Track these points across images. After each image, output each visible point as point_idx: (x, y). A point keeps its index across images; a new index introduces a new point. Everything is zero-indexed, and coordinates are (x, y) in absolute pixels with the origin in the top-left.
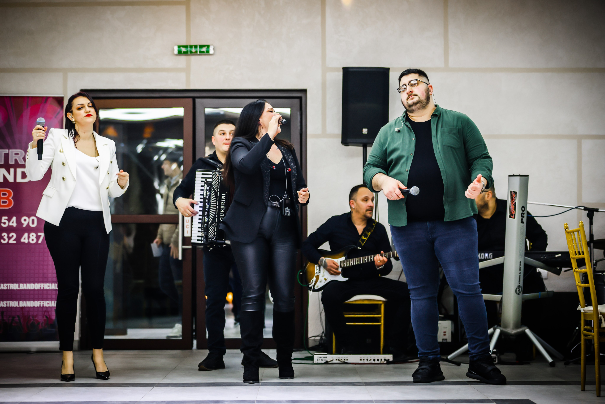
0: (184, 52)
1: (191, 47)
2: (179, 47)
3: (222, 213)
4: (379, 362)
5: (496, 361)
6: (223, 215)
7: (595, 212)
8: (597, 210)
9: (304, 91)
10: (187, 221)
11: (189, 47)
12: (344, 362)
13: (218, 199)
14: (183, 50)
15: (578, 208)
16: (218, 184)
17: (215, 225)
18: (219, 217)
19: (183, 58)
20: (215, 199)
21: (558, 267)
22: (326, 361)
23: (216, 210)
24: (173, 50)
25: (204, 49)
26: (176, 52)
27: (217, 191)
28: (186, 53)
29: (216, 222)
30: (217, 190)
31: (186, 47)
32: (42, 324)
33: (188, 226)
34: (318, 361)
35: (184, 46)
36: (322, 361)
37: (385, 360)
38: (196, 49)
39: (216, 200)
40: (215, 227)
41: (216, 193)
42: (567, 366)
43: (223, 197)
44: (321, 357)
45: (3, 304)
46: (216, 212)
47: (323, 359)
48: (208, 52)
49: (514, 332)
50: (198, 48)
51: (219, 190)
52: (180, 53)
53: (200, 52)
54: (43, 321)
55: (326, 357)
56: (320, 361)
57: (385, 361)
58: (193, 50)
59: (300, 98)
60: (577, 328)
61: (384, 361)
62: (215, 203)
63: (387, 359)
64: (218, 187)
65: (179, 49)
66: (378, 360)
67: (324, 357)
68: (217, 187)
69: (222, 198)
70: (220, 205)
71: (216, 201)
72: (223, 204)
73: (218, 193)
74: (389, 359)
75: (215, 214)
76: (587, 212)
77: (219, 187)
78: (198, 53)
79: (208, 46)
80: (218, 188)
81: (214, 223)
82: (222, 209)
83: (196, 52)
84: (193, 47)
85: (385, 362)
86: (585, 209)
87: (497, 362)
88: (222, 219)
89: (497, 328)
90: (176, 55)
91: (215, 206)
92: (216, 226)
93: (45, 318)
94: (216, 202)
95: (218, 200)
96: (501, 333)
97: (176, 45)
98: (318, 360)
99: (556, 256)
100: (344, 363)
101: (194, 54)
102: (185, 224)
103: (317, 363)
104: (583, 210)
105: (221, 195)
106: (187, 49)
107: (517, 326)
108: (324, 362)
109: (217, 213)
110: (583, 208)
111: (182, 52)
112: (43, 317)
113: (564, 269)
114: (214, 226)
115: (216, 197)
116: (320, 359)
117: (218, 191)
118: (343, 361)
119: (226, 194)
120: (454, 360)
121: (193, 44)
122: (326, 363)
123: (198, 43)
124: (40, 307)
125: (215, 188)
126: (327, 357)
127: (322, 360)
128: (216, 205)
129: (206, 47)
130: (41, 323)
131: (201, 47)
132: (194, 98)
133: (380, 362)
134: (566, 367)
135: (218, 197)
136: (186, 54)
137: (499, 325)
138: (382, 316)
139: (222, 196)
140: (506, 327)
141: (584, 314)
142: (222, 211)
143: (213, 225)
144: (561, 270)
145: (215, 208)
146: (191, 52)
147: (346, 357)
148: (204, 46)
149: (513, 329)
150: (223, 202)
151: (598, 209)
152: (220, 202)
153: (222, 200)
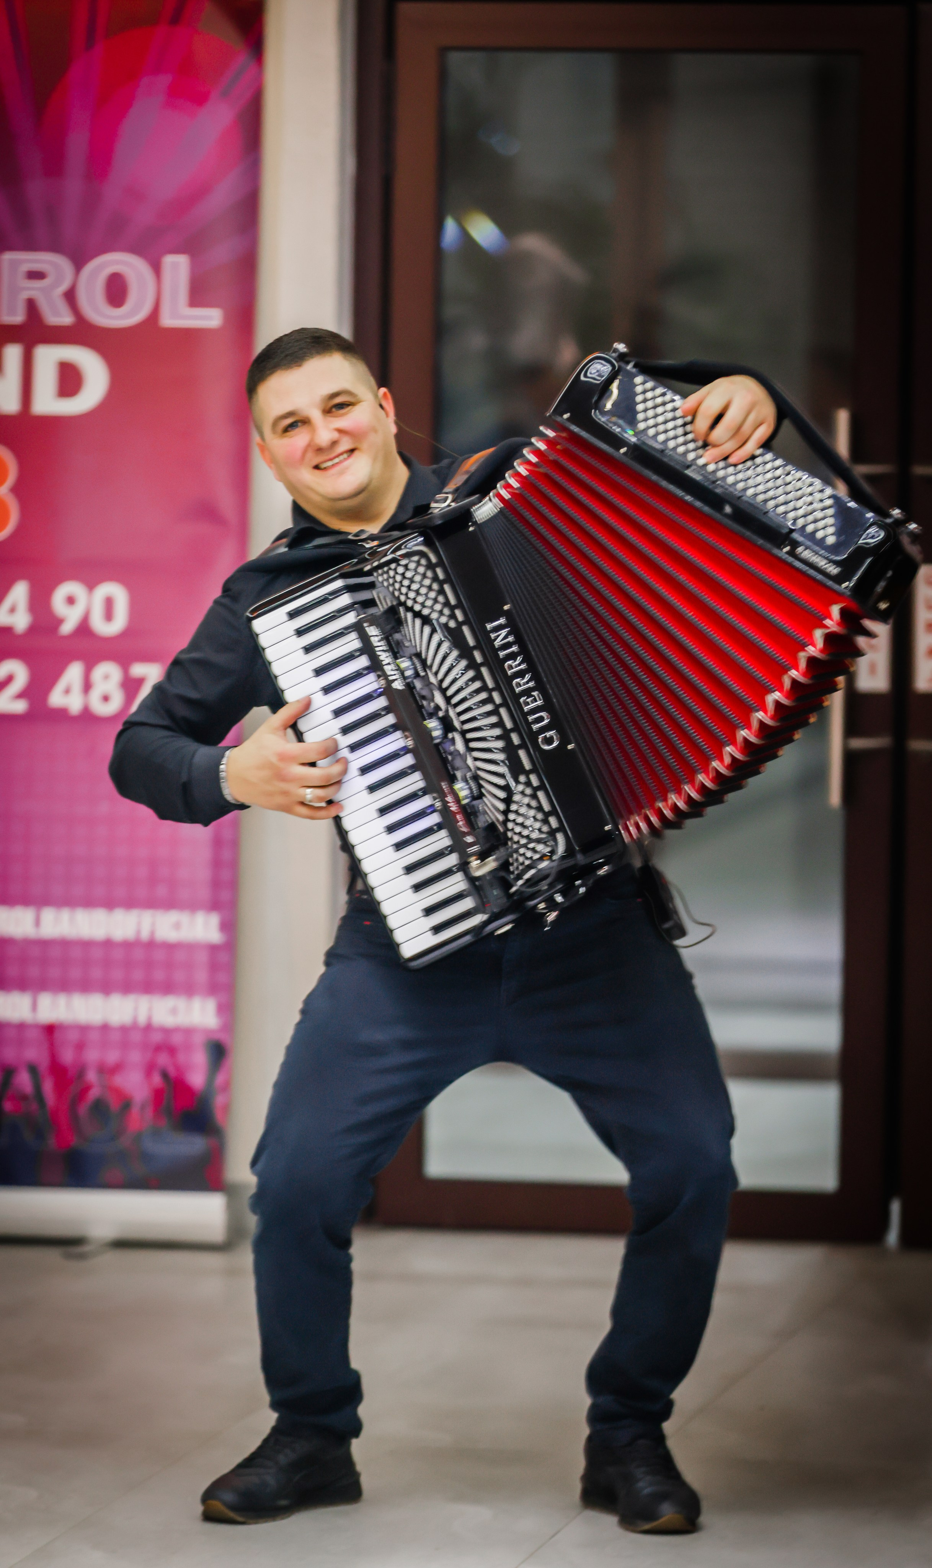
3: (533, 711)
6: (541, 719)
13: (480, 660)
16: (441, 592)
17: (528, 784)
18: (530, 738)
20: (462, 664)
23: (495, 712)
27: (452, 624)
29: (529, 768)
30: (449, 617)
39: (472, 665)
40: (534, 796)
41: (451, 636)
43: (500, 638)
46: (500, 724)
51: (461, 618)
62: (477, 685)
64: (447, 604)
68: (443, 605)
69: (497, 643)
70: (504, 681)
71: (475, 672)
72: (515, 665)
75: (505, 737)
77: (453, 601)
80: (452, 608)
81: (522, 779)
82: (527, 693)
88: (549, 741)
91: (483, 696)
92: (539, 789)
94: (479, 677)
95: (482, 665)
105: (488, 632)
109: (510, 726)
114: (529, 792)
115: (465, 652)
117: (459, 624)
119: (507, 614)
125: (435, 615)
128: (484, 688)
135: (474, 648)
139: (493, 636)
142: (527, 703)
143: (519, 788)
145: (489, 707)
150: (512, 656)
152: (496, 664)
153: (502, 654)
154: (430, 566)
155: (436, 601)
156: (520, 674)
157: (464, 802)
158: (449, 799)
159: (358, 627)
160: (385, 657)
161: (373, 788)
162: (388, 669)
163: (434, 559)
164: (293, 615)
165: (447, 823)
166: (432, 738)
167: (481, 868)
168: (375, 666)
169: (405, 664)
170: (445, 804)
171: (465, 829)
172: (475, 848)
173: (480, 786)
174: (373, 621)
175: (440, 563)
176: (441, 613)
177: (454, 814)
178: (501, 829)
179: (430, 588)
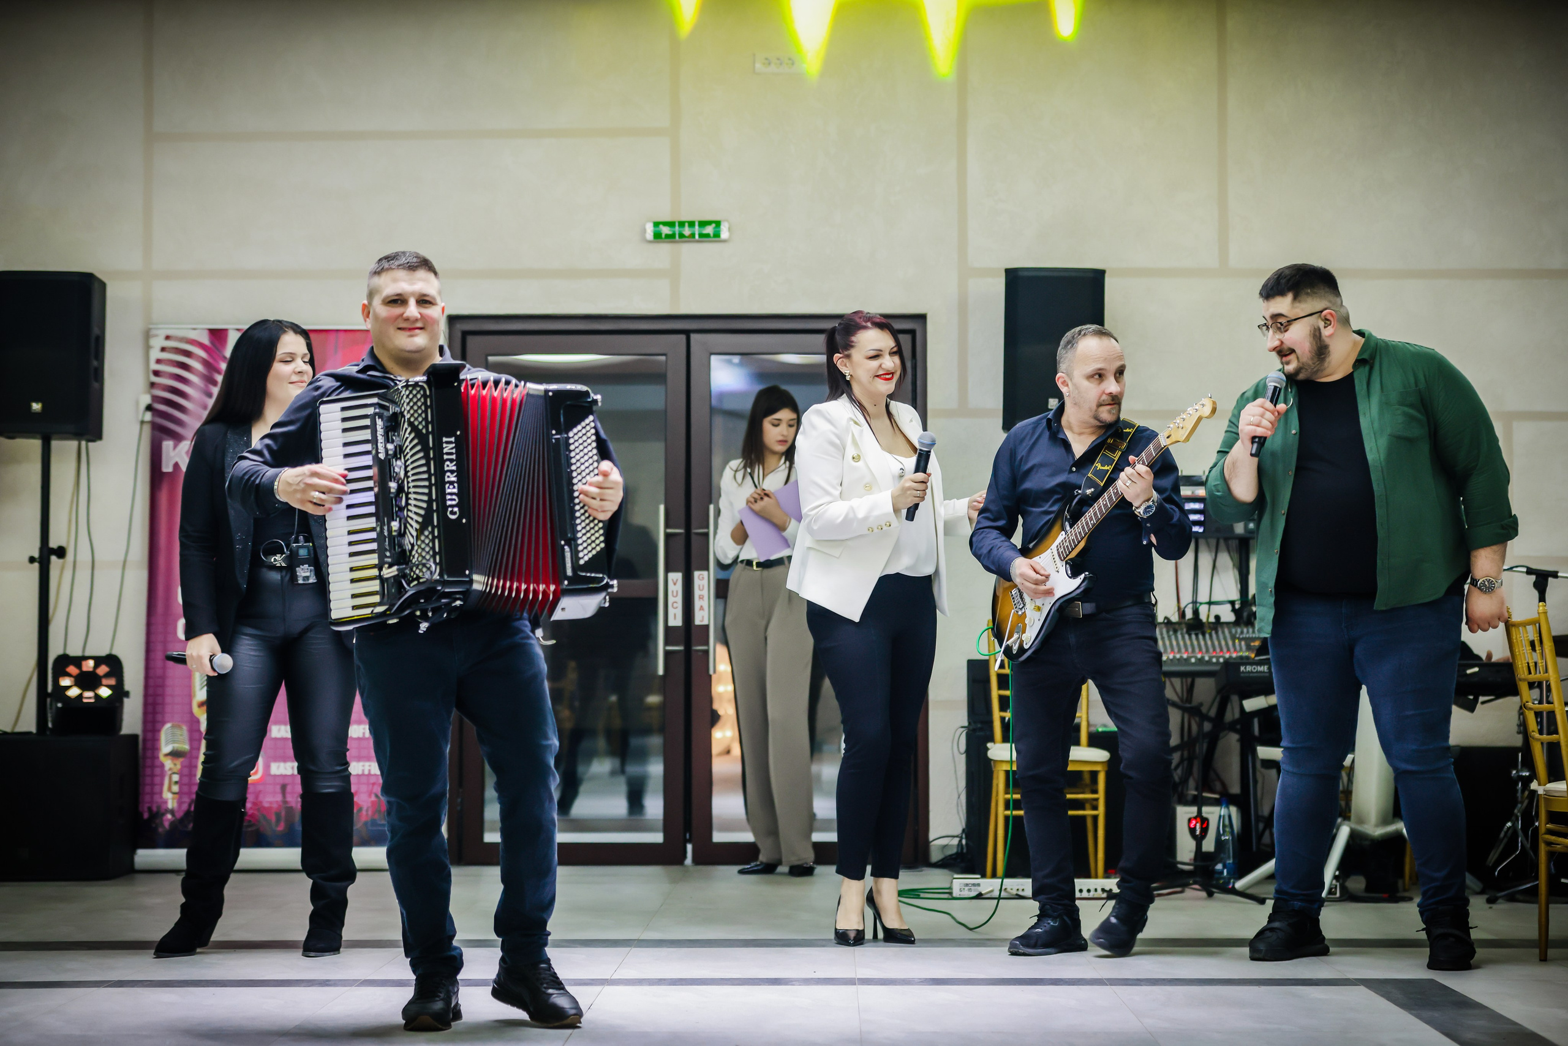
0: (667, 236)
1: (682, 224)
2: (656, 224)
3: (450, 494)
4: (1090, 897)
5: (1336, 894)
6: (453, 500)
7: (1550, 579)
8: (1555, 575)
9: (922, 318)
10: (675, 594)
11: (677, 224)
12: (1017, 895)
13: (432, 456)
14: (666, 230)
15: (1514, 569)
16: (426, 412)
17: (432, 532)
18: (443, 508)
19: (665, 248)
20: (421, 455)
21: (1471, 695)
22: (977, 893)
23: (429, 487)
24: (644, 231)
25: (709, 230)
26: (650, 235)
27: (424, 431)
28: (670, 237)
29: (435, 523)
30: (424, 427)
31: (671, 224)
32: (367, 811)
33: (675, 605)
34: (961, 893)
35: (666, 224)
36: (969, 893)
37: (1103, 890)
38: (692, 229)
39: (426, 457)
40: (432, 540)
41: (421, 438)
42: (1494, 906)
43: (449, 448)
44: (967, 885)
45: (286, 769)
46: (430, 494)
47: (972, 888)
48: (717, 235)
49: (1378, 832)
50: (697, 227)
51: (430, 430)
52: (657, 236)
53: (701, 235)
54: (370, 805)
55: (979, 885)
56: (966, 893)
57: (1103, 893)
58: (687, 231)
59: (912, 332)
60: (1509, 824)
61: (1101, 893)
62: (425, 469)
63: (1107, 888)
64: (426, 419)
65: (657, 229)
66: (1089, 891)
67: (974, 885)
68: (423, 419)
69: (445, 450)
70: (441, 473)
71: (426, 461)
72: (450, 466)
73: (431, 437)
74: (1111, 890)
75: (429, 502)
76: (1533, 578)
77: (430, 419)
78: (697, 237)
79: (718, 224)
80: (427, 423)
81: (430, 529)
82: (451, 483)
83: (692, 235)
84: (687, 224)
85: (1105, 895)
86: (1530, 571)
87: (1338, 895)
88: (453, 513)
89: (1344, 825)
90: (650, 242)
91: (426, 476)
92: (436, 537)
93: (373, 798)
94: (427, 465)
95: (432, 459)
96: (1354, 836)
97: (649, 221)
98: (961, 891)
99: (1469, 671)
100: (1017, 897)
101: (687, 239)
102: (671, 599)
103: (958, 896)
104: (1525, 575)
105: (442, 443)
106: (673, 229)
107: (1385, 822)
108: (973, 894)
109: (434, 497)
110: (1525, 570)
111: (663, 236)
112: (370, 796)
113: (1482, 699)
114: (430, 537)
115: (425, 449)
116: (966, 888)
117: (428, 432)
118: (1014, 892)
119: (457, 437)
120: (1249, 891)
121: (685, 217)
122: (980, 896)
123: (697, 217)
124: (363, 775)
125: (416, 423)
126: (981, 885)
127: (970, 890)
128: (428, 472)
129: (714, 225)
130: (365, 809)
131: (703, 224)
132: (687, 333)
133: (1094, 895)
134: (1491, 908)
135: (431, 448)
136: (672, 240)
137: (1347, 818)
138: (1101, 795)
139: (454, 451)
140: (1361, 821)
141: (1544, 797)
142: (449, 488)
143: (426, 533)
144: (1476, 700)
145: (426, 483)
146: (681, 236)
147: (1022, 885)
148: (709, 223)
149: (1377, 826)
150: (451, 461)
151: (1557, 572)
152: (440, 462)
153: (446, 457)
154: (425, 396)
155: (420, 415)
156: (452, 472)
157: (394, 534)
158: (386, 528)
159: (372, 417)
160: (381, 439)
161: (349, 518)
162: (380, 445)
163: (428, 393)
164: (344, 409)
165: (380, 539)
166: (390, 492)
167: (389, 572)
168: (374, 441)
169: (390, 446)
170: (382, 530)
171: (387, 547)
172: (389, 560)
173: (406, 527)
174: (381, 416)
175: (430, 397)
176: (420, 423)
177: (385, 537)
178: (408, 554)
179: (419, 407)
